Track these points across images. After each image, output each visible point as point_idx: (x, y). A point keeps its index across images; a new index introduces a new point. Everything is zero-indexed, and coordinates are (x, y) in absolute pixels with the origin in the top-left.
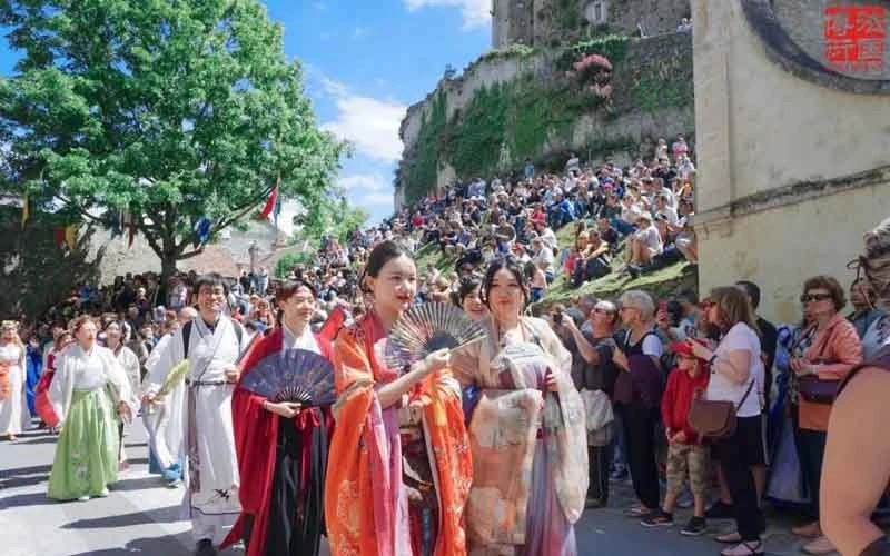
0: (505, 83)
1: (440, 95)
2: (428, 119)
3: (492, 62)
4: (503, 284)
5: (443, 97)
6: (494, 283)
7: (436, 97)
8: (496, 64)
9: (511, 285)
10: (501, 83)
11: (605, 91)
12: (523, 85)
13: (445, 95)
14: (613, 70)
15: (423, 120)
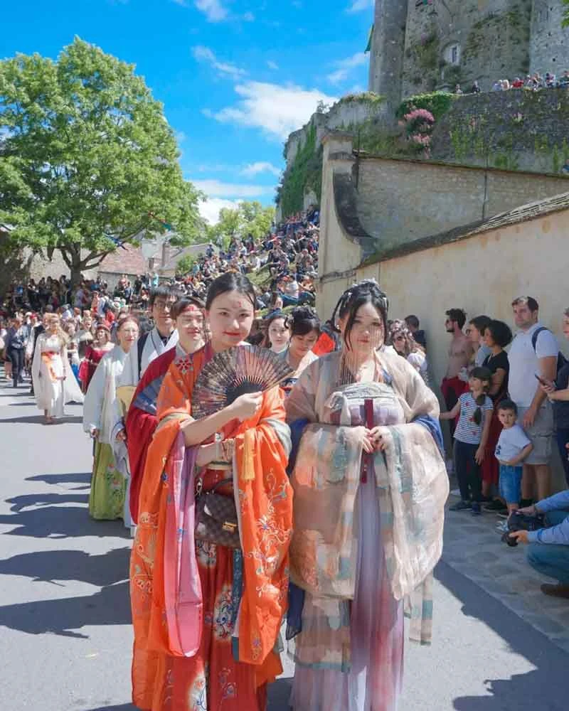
0: (358, 123)
1: (312, 128)
2: (303, 147)
3: (350, 104)
4: (365, 321)
5: (314, 130)
6: (357, 319)
7: (309, 129)
8: (352, 106)
9: (375, 324)
10: (355, 124)
11: (426, 140)
12: (370, 128)
13: (316, 128)
14: (435, 122)
15: (299, 146)
